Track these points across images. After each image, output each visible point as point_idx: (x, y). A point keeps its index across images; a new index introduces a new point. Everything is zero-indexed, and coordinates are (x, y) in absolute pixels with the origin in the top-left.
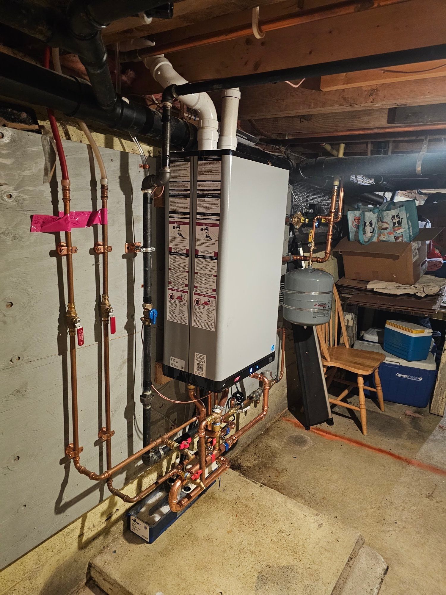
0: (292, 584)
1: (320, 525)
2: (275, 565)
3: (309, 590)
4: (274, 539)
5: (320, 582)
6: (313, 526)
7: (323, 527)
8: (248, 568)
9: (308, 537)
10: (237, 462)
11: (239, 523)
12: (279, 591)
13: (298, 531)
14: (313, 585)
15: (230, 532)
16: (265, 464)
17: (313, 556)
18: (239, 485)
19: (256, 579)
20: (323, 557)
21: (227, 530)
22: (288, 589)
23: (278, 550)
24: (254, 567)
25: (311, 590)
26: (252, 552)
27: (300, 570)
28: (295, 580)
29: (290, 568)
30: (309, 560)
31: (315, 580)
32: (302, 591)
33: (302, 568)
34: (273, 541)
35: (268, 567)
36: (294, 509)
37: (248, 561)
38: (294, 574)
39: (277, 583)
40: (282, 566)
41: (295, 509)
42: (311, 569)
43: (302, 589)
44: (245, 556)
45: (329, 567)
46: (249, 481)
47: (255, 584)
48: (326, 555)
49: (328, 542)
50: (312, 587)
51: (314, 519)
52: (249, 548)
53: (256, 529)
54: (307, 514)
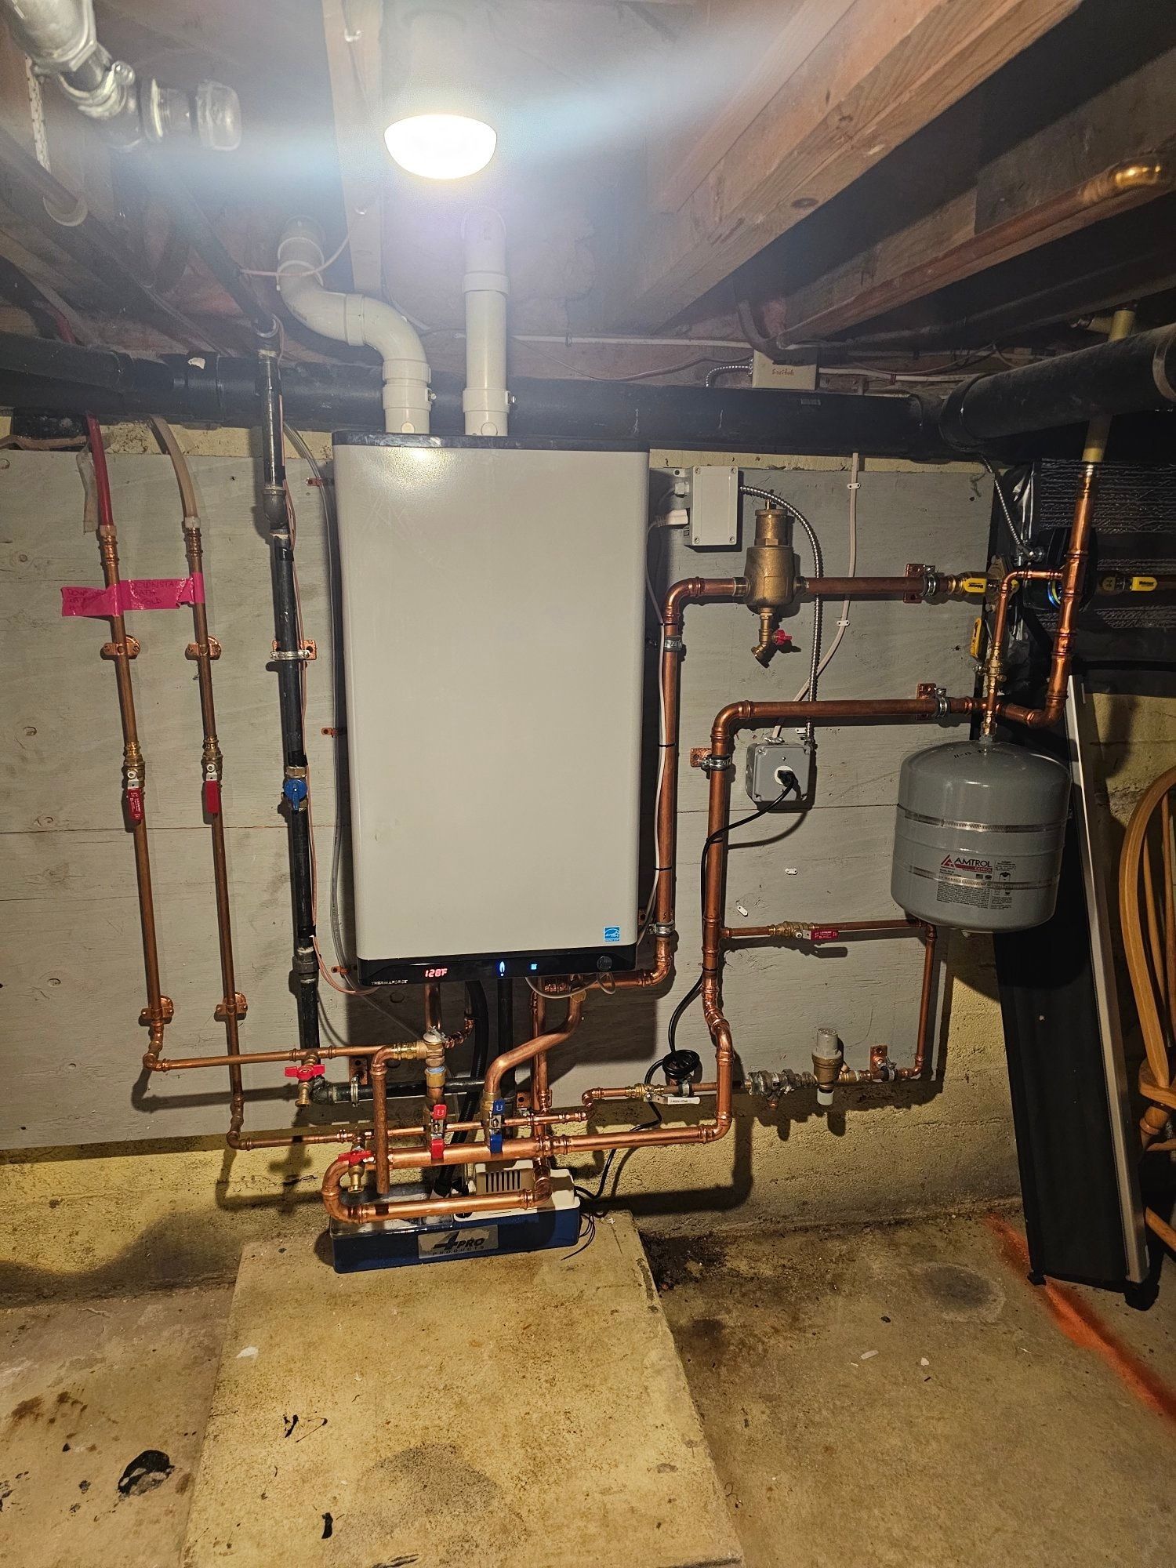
0: (445, 1511)
1: (667, 1467)
2: (467, 1458)
3: (459, 1548)
4: (535, 1416)
5: (502, 1555)
6: (650, 1456)
7: (666, 1477)
8: (416, 1422)
9: (605, 1467)
10: (722, 1248)
11: (515, 1342)
12: (409, 1501)
13: (602, 1440)
14: (481, 1546)
15: (475, 1344)
16: (786, 1289)
17: (561, 1505)
18: (612, 1279)
19: (405, 1449)
20: (579, 1524)
21: (475, 1337)
22: (428, 1511)
23: (512, 1439)
24: (431, 1430)
25: (464, 1552)
26: (461, 1404)
27: (496, 1504)
28: (462, 1510)
29: (485, 1483)
30: (543, 1505)
31: (497, 1543)
32: (446, 1536)
33: (506, 1504)
34: (527, 1417)
35: (450, 1449)
36: (655, 1396)
37: (434, 1412)
38: (478, 1499)
39: (425, 1486)
40: (477, 1469)
41: (659, 1399)
42: (518, 1520)
43: (451, 1533)
44: (442, 1400)
45: (560, 1548)
46: (643, 1284)
47: (389, 1455)
48: (589, 1526)
49: (633, 1510)
50: (474, 1548)
51: (671, 1445)
52: (466, 1394)
53: (527, 1375)
54: (671, 1426)
